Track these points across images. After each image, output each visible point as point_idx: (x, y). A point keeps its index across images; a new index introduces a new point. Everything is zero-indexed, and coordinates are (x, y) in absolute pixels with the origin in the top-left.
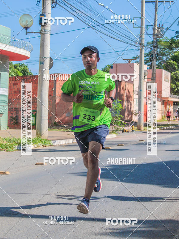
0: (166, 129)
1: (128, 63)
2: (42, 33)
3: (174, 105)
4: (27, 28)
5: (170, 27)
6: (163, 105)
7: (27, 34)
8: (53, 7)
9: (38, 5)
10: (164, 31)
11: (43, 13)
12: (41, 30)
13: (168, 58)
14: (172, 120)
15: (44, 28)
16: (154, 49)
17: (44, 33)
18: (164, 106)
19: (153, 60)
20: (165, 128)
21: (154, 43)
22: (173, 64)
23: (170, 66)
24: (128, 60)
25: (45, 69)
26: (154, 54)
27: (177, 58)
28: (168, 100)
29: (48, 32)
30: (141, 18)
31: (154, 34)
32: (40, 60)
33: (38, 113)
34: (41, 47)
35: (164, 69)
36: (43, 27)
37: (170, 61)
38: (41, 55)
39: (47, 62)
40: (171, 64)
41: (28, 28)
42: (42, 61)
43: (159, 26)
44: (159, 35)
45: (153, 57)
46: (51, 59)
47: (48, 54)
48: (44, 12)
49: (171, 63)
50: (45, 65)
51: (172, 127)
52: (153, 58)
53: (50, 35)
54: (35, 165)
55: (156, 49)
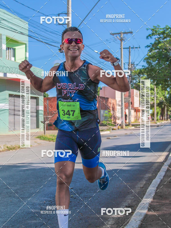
6: (135, 112)
10: (135, 66)
20: (138, 127)
31: (129, 68)
35: (135, 89)
43: (132, 63)
55: (130, 78)
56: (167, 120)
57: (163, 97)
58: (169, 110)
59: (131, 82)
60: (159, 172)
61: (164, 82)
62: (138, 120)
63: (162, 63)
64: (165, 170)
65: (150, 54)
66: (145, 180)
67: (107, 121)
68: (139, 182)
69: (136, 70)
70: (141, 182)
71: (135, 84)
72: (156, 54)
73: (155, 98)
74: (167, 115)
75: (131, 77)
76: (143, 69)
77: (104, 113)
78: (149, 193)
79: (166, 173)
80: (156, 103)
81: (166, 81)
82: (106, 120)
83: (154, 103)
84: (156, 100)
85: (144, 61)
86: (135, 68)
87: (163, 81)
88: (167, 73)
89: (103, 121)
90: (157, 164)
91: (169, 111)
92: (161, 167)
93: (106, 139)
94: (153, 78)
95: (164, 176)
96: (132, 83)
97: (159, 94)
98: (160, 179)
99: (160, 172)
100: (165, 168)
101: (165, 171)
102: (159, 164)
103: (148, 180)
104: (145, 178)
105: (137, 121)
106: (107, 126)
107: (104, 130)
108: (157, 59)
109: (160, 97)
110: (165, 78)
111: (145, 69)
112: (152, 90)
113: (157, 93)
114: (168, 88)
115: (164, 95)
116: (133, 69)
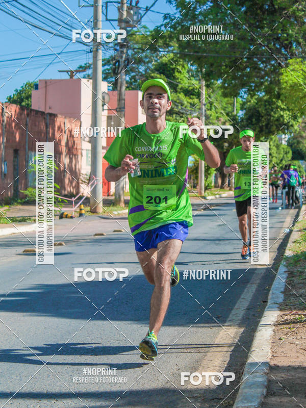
1: (68, 78)
5: (152, 6)
10: (140, 14)
13: (148, 68)
16: (122, 49)
19: (120, 72)
24: (69, 73)
26: (120, 60)
27: (167, 68)
31: (120, 21)
37: (152, 75)
43: (131, 4)
44: (131, 23)
45: (119, 65)
52: (120, 69)
55: (125, 50)
57: (227, 118)
97: (215, 107)
112: (193, 95)
113: (209, 105)
114: (242, 88)
115: (229, 112)
116: (133, 21)
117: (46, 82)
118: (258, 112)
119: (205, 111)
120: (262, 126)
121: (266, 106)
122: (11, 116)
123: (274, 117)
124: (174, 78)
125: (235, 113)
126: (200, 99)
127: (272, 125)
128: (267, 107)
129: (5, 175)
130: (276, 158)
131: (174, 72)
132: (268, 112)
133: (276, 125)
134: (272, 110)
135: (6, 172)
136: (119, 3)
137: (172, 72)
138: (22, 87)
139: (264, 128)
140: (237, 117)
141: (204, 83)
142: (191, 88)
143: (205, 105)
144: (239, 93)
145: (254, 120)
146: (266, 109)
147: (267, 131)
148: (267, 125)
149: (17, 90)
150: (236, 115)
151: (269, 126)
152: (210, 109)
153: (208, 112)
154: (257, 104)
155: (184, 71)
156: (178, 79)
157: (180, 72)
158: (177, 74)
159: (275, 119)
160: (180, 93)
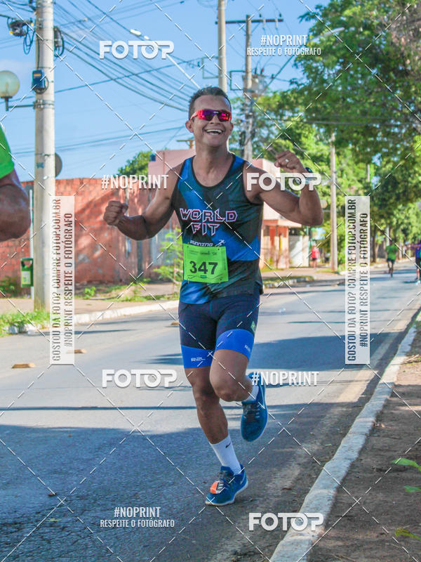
0: (279, 287)
1: (188, 147)
2: (39, 106)
3: (290, 234)
4: (7, 99)
6: (268, 235)
7: (7, 110)
8: (56, 56)
9: (27, 52)
10: (265, 82)
11: (38, 67)
12: (37, 102)
13: (271, 132)
14: (288, 267)
15: (42, 97)
17: (42, 106)
18: (269, 237)
19: (247, 144)
20: (276, 285)
21: (247, 108)
22: (285, 146)
23: (277, 151)
24: (189, 142)
25: (48, 177)
26: (246, 131)
27: (293, 133)
28: (277, 226)
29: (50, 104)
30: (219, 59)
31: (245, 90)
32: (37, 160)
33: (36, 263)
34: (37, 135)
35: (266, 158)
36: (40, 96)
37: (277, 141)
38: (37, 150)
39: (50, 163)
40: (280, 147)
41: (11, 97)
42: (40, 161)
43: (255, 73)
44: (257, 92)
45: (245, 137)
46: (57, 156)
47: (51, 149)
48: (40, 66)
49: (279, 144)
50: (46, 169)
51: (291, 282)
52: (246, 140)
53: (54, 111)
54: (13, 368)
55: (251, 120)
56: (373, 261)
57: (360, 186)
58: (379, 230)
59: (253, 134)
60: (344, 435)
61: (364, 135)
62: (277, 261)
63: (356, 71)
64: (366, 431)
65: (316, 41)
66: (299, 464)
67: (172, 265)
68: (280, 470)
69: (271, 95)
70: (283, 473)
71: (266, 140)
72: (336, 42)
73: (334, 188)
74: (373, 245)
75: (255, 117)
76: (293, 91)
77: (164, 240)
78: (311, 506)
79: (367, 440)
80: (337, 207)
81: (369, 131)
82: (168, 261)
83: (329, 207)
84: (337, 194)
85: (295, 65)
86: (266, 87)
87: (358, 133)
88: (370, 103)
89: (159, 267)
90: (340, 409)
91: (379, 233)
92: (353, 420)
93: (169, 327)
94: (325, 122)
95: (362, 451)
96: (256, 139)
97: (347, 174)
98: (349, 461)
99: (348, 435)
100: (364, 421)
101: (366, 434)
102: (344, 409)
103: (308, 463)
104: (300, 456)
105: (274, 267)
106: (174, 283)
107: (163, 296)
108: (338, 58)
109: (350, 186)
110: (364, 123)
111: (301, 93)
112: (322, 161)
113: (340, 172)
114: (375, 155)
115: (362, 178)
116: (259, 90)
117: (164, 154)
118: (394, 178)
119: (336, 179)
120: (399, 193)
121: (402, 171)
122: (134, 192)
123: (411, 183)
124: (300, 143)
125: (368, 180)
126: (329, 166)
127: (410, 193)
128: (404, 172)
129: (129, 253)
130: (417, 227)
131: (300, 138)
132: (405, 178)
133: (414, 192)
134: (410, 176)
135: (130, 251)
136: (244, 72)
137: (297, 137)
138: (134, 157)
139: (401, 195)
140: (371, 185)
141: (334, 151)
142: (319, 154)
143: (335, 173)
144: (372, 160)
145: (390, 187)
146: (402, 175)
147: (405, 198)
148: (404, 192)
149: (128, 161)
150: (370, 183)
151: (406, 193)
152: (341, 177)
153: (340, 180)
154: (392, 169)
155: (312, 136)
156: (305, 144)
157: (307, 137)
158: (303, 139)
159: (413, 185)
160: (307, 160)
